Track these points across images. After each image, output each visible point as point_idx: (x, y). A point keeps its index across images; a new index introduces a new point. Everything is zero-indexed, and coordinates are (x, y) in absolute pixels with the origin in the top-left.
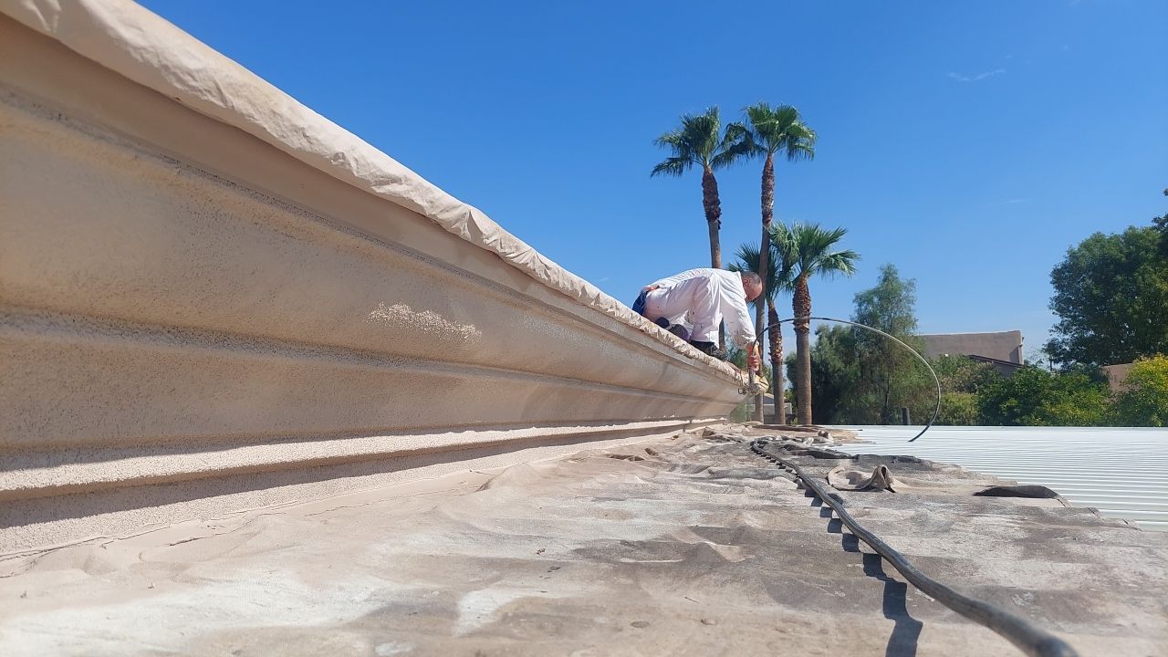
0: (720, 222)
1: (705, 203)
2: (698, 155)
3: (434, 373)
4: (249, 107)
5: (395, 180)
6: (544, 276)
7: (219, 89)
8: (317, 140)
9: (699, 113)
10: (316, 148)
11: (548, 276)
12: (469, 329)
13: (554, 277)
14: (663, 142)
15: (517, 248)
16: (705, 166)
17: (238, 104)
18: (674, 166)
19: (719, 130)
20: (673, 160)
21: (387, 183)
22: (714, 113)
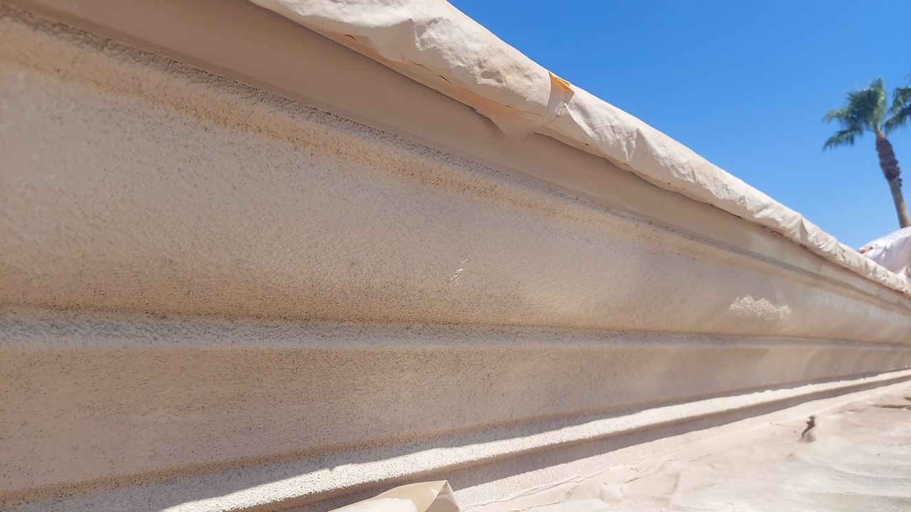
0: (901, 180)
1: (883, 165)
2: (867, 122)
3: (754, 347)
4: (704, 179)
5: (766, 207)
6: (842, 259)
7: (693, 172)
8: (733, 191)
9: (863, 87)
10: (733, 197)
11: (844, 258)
12: (785, 309)
13: (848, 258)
14: (829, 118)
15: (826, 240)
16: (876, 132)
17: (701, 178)
18: (846, 137)
19: (886, 98)
20: (842, 133)
21: (761, 210)
22: (878, 84)
